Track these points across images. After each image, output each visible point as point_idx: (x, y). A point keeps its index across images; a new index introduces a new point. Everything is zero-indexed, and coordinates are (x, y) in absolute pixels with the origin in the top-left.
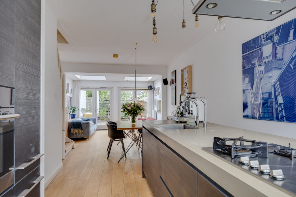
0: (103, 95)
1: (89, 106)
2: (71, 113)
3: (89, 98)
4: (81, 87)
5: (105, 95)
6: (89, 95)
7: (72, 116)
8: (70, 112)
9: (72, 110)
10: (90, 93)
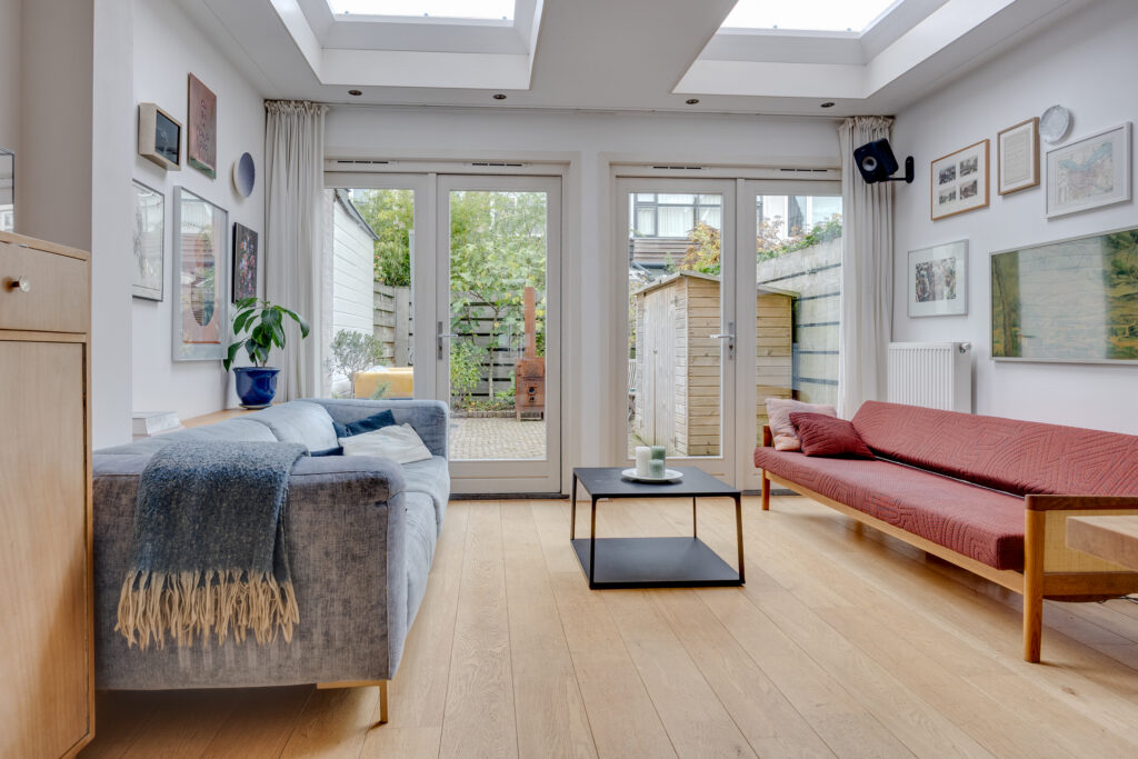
0: (463, 275)
1: (387, 335)
2: (242, 359)
3: (388, 290)
4: (328, 160)
5: (474, 274)
6: (388, 273)
7: (248, 383)
8: (232, 350)
9: (245, 335)
10: (393, 262)
